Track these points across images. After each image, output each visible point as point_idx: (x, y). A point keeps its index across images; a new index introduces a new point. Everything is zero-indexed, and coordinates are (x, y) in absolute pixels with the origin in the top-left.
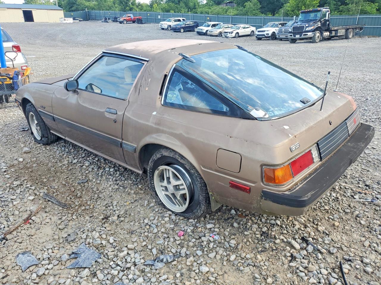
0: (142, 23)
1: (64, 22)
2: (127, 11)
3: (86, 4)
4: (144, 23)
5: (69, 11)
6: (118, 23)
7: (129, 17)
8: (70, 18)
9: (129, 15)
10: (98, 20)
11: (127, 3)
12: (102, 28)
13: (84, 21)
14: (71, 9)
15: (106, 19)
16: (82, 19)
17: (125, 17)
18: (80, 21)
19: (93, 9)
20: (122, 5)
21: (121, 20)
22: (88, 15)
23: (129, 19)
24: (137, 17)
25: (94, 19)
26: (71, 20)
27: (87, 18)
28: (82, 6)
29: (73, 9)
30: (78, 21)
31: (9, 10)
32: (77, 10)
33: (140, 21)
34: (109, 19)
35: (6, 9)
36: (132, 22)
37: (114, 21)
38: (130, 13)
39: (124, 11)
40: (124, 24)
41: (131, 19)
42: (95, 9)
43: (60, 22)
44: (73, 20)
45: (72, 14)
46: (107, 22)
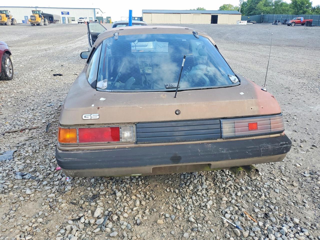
0: (311, 26)
1: (240, 24)
2: (300, 14)
3: (263, 9)
4: (314, 26)
5: (248, 16)
6: (287, 25)
7: (299, 19)
8: (245, 20)
9: (299, 18)
10: (270, 23)
11: (302, 6)
12: (267, 30)
13: (257, 23)
14: (249, 14)
15: (276, 22)
16: (255, 22)
17: (295, 20)
18: (253, 23)
19: (268, 13)
20: (296, 8)
21: (290, 22)
22: (263, 18)
23: (299, 21)
24: (307, 20)
25: (266, 22)
26: (245, 23)
27: (261, 21)
28: (259, 11)
29: (251, 13)
30: (252, 23)
31: (202, 15)
32: (254, 14)
33: (309, 24)
34: (279, 21)
35: (201, 14)
36: (301, 25)
37: (283, 24)
38: (302, 16)
39: (296, 14)
40: (292, 26)
41: (301, 21)
42: (270, 13)
43: (236, 24)
44: (247, 22)
45: (249, 18)
46: (277, 24)
